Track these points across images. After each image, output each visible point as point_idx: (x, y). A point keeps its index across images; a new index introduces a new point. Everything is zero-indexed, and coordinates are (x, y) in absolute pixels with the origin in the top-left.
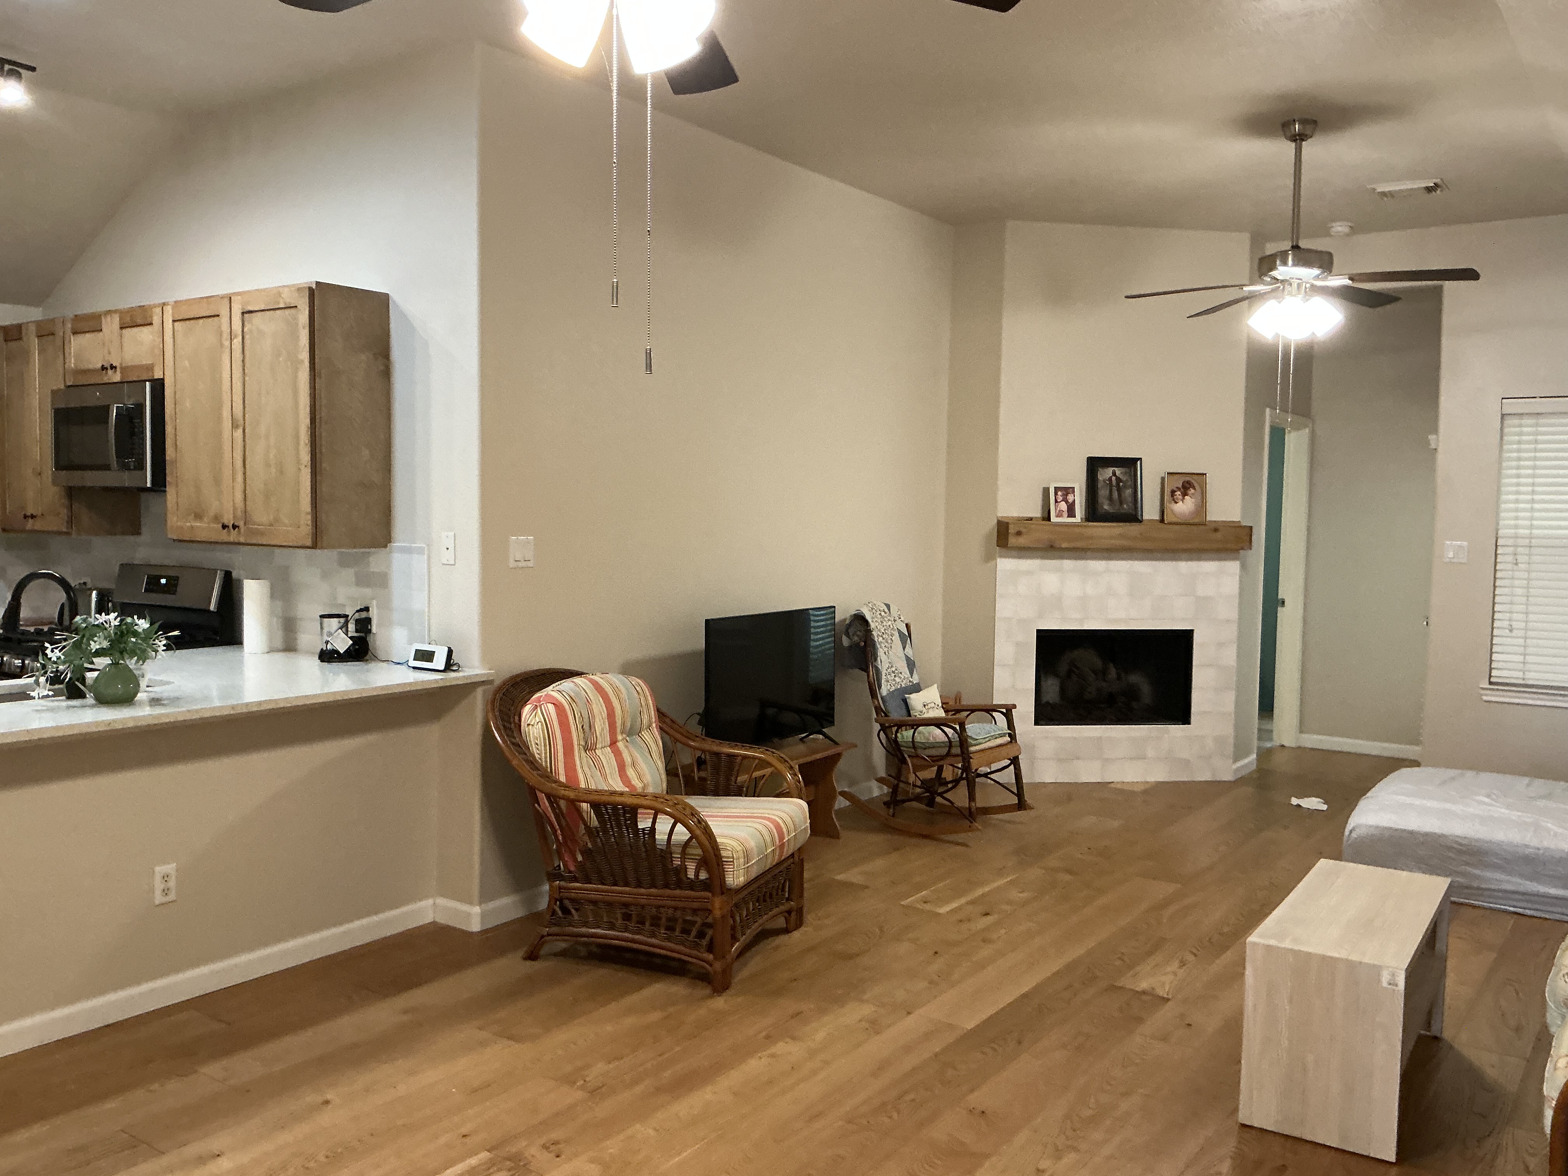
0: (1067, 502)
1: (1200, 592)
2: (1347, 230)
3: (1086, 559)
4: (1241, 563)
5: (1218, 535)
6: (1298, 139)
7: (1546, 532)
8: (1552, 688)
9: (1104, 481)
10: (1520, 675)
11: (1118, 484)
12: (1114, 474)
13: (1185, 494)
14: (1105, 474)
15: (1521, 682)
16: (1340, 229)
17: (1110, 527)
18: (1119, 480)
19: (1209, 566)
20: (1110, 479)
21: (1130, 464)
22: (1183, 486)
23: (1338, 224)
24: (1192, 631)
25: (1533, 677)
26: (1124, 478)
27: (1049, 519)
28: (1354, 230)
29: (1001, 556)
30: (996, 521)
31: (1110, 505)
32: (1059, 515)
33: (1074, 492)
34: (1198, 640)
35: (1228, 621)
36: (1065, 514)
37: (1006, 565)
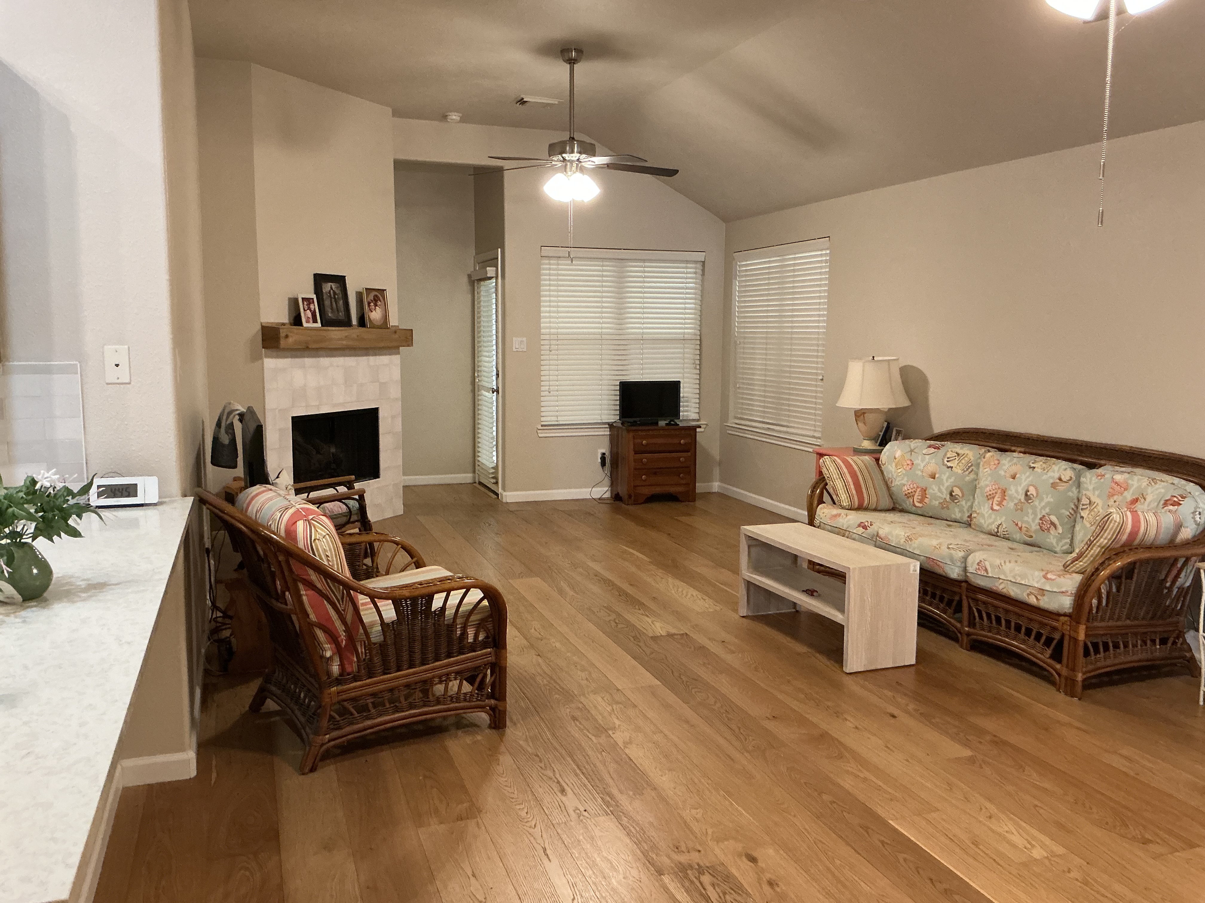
0: (311, 310)
1: (382, 381)
2: (458, 118)
3: (319, 356)
4: (401, 358)
5: (396, 336)
6: (572, 62)
7: (575, 330)
8: (584, 424)
9: (326, 293)
10: (554, 419)
11: (334, 296)
12: (331, 288)
13: (376, 305)
14: (327, 287)
15: (556, 423)
16: (454, 117)
17: (341, 330)
18: (335, 293)
19: (384, 359)
20: (330, 291)
21: (340, 280)
22: (374, 299)
23: (456, 114)
24: (376, 410)
25: (562, 420)
26: (337, 292)
27: (301, 324)
28: (463, 120)
29: (267, 356)
30: (259, 327)
31: (332, 313)
32: (308, 322)
33: (313, 302)
34: (381, 414)
35: (397, 399)
36: (311, 320)
37: (271, 363)
